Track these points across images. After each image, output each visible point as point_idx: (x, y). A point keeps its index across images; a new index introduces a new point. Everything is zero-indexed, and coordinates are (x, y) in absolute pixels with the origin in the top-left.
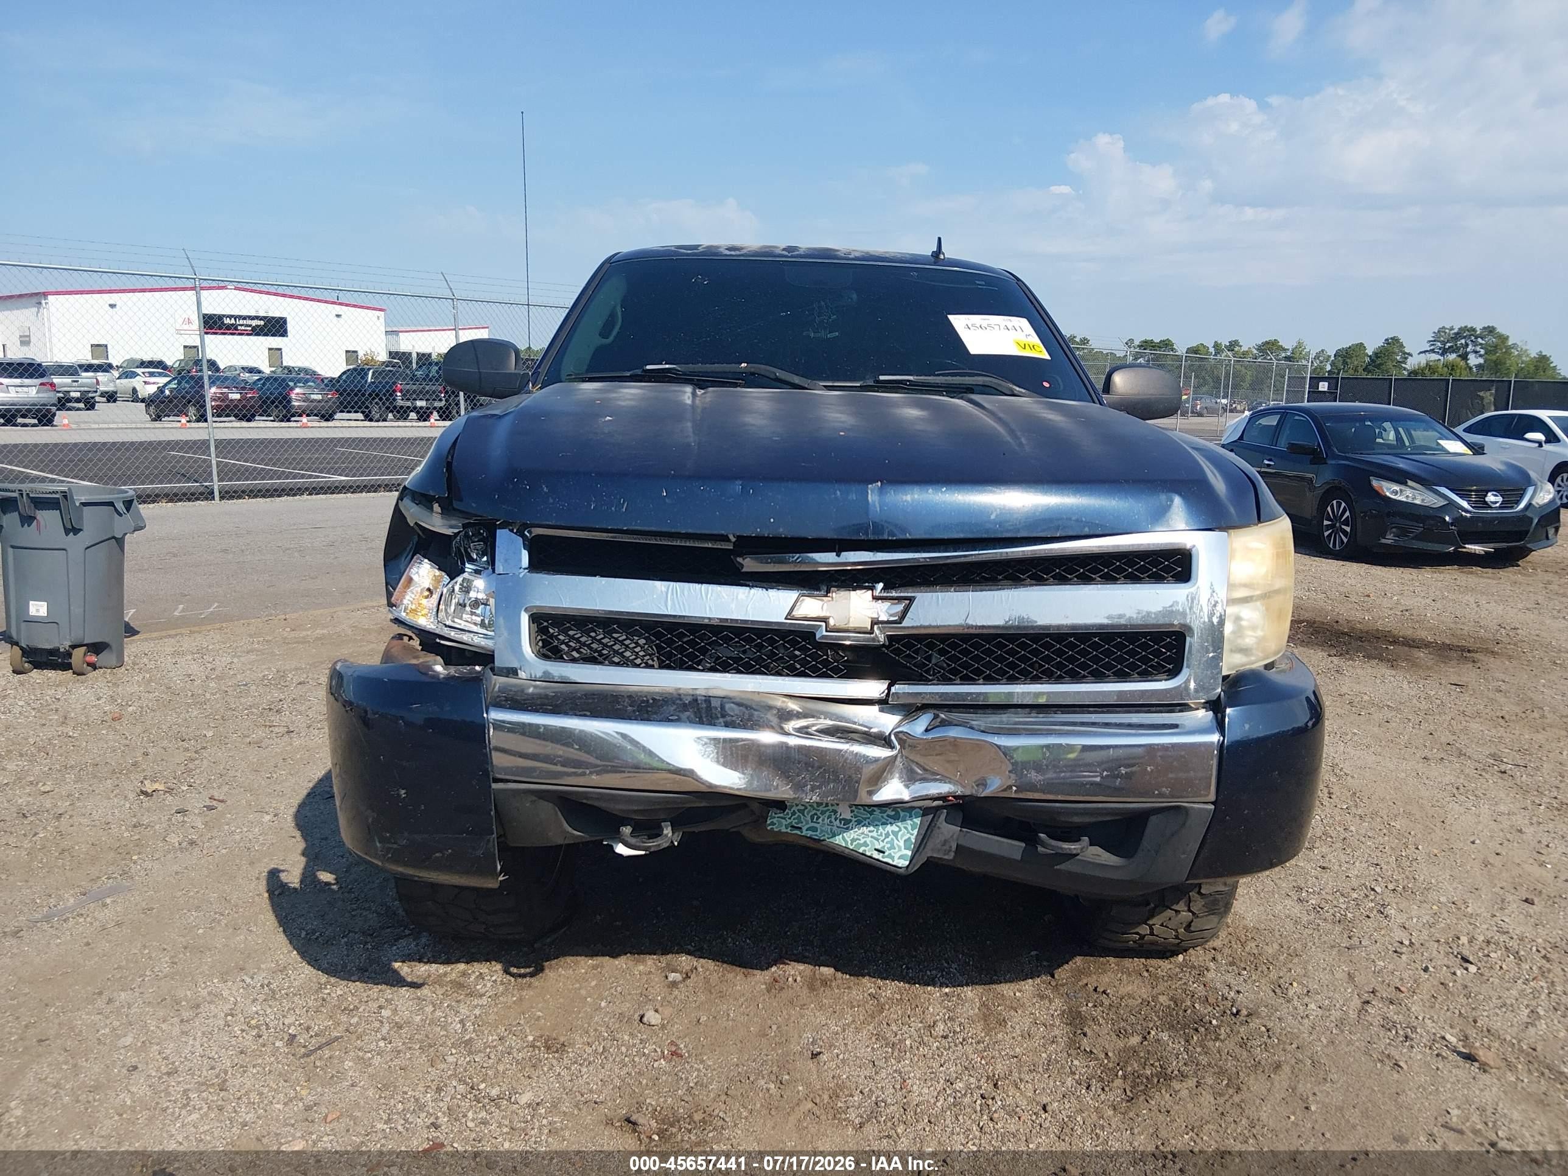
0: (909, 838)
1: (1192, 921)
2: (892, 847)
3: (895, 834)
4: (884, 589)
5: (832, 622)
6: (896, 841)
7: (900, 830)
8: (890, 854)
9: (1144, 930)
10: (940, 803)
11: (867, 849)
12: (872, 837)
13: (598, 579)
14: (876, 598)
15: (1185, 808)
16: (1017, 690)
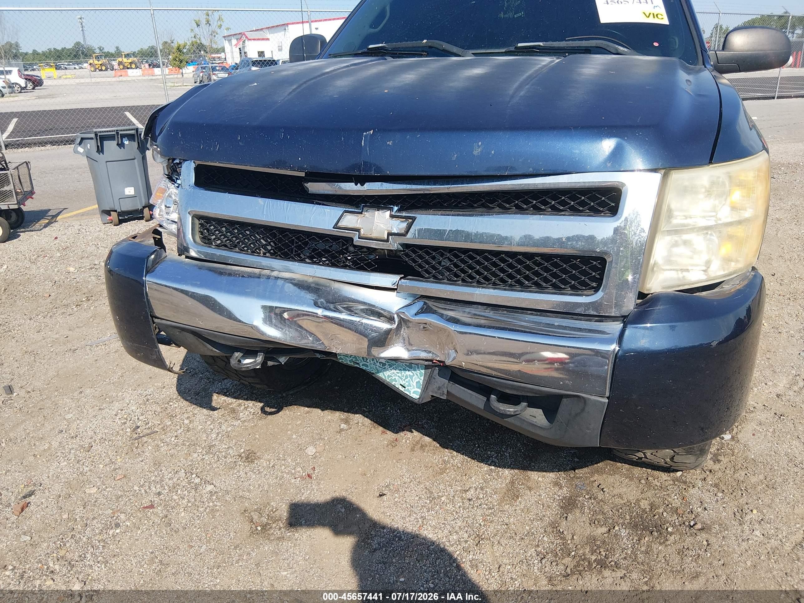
0: (419, 381)
1: (674, 456)
2: (410, 386)
3: (411, 377)
4: (399, 210)
5: (362, 232)
6: (411, 382)
7: (414, 375)
8: (408, 389)
9: (641, 455)
10: (430, 363)
11: (396, 383)
12: (398, 376)
13: (227, 194)
14: (392, 216)
15: (583, 398)
16: (477, 292)
